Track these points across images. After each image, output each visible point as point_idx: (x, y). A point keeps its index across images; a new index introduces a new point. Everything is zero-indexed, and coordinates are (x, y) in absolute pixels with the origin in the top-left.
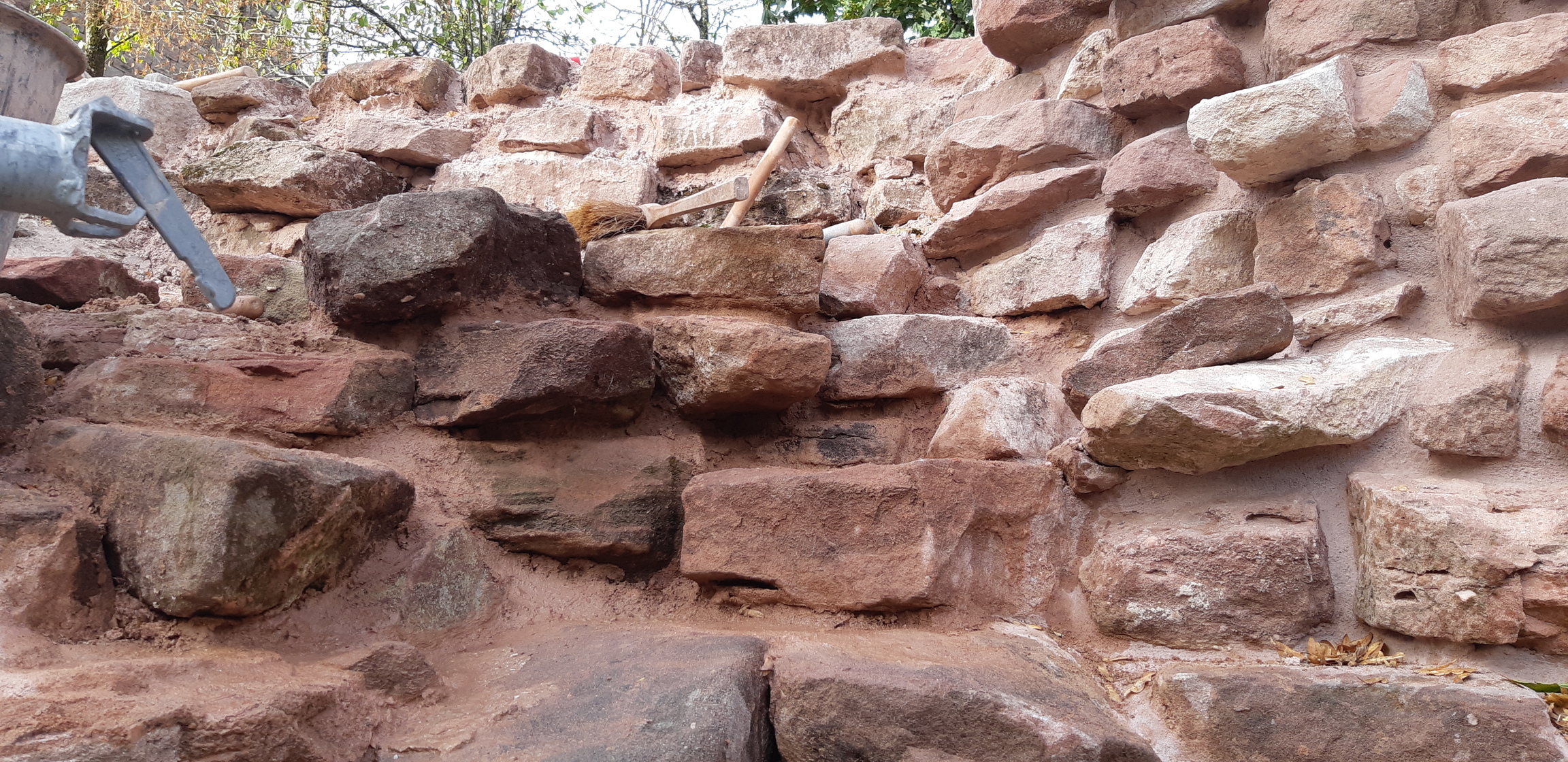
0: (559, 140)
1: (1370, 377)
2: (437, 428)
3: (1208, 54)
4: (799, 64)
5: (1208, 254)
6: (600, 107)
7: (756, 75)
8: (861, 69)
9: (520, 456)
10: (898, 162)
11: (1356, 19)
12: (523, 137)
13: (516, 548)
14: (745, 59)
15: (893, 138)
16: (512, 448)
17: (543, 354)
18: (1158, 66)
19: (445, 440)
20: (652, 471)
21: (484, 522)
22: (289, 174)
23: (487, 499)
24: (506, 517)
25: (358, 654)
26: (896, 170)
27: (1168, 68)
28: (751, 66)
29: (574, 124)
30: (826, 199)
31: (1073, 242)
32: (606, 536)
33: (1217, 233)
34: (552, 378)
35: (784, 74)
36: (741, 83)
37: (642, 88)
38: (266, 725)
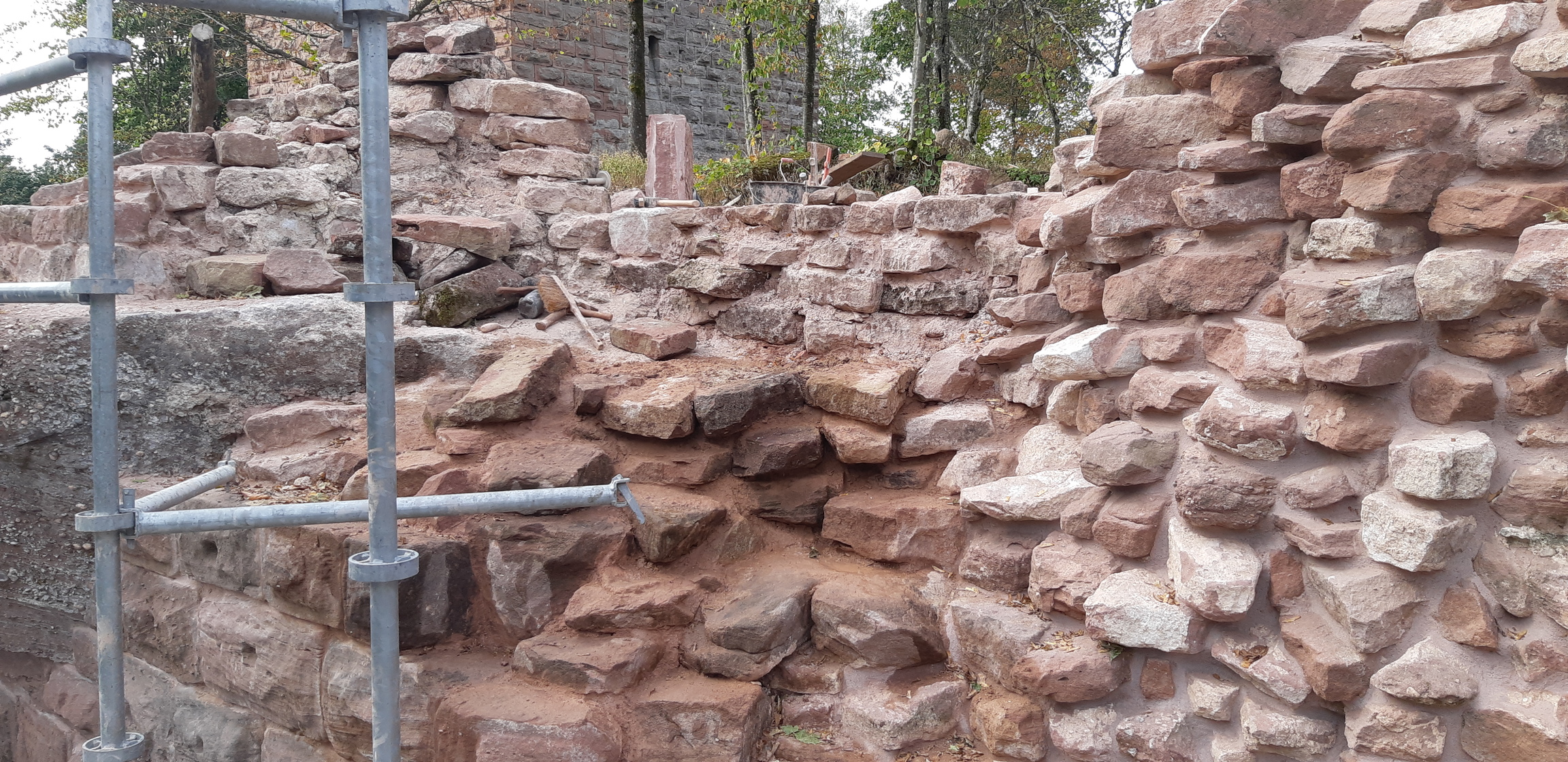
0: (832, 265)
1: (1058, 496)
2: (740, 478)
3: (1087, 294)
4: (952, 222)
5: (1064, 404)
6: (857, 239)
7: (931, 228)
8: (987, 225)
9: (769, 487)
10: (1004, 279)
11: (1123, 307)
12: (816, 262)
13: (769, 520)
14: (925, 219)
15: (1001, 265)
16: (765, 485)
17: (770, 457)
18: (1069, 294)
19: (741, 482)
20: (818, 492)
21: (757, 513)
22: (710, 288)
23: (756, 505)
24: (764, 511)
25: (697, 579)
26: (1002, 284)
27: (1073, 297)
28: (929, 222)
29: (840, 256)
30: (963, 301)
31: (1029, 376)
32: (800, 518)
33: (1068, 394)
34: (773, 466)
35: (945, 228)
36: (922, 232)
37: (877, 229)
38: (668, 605)
